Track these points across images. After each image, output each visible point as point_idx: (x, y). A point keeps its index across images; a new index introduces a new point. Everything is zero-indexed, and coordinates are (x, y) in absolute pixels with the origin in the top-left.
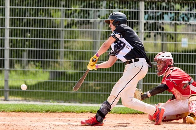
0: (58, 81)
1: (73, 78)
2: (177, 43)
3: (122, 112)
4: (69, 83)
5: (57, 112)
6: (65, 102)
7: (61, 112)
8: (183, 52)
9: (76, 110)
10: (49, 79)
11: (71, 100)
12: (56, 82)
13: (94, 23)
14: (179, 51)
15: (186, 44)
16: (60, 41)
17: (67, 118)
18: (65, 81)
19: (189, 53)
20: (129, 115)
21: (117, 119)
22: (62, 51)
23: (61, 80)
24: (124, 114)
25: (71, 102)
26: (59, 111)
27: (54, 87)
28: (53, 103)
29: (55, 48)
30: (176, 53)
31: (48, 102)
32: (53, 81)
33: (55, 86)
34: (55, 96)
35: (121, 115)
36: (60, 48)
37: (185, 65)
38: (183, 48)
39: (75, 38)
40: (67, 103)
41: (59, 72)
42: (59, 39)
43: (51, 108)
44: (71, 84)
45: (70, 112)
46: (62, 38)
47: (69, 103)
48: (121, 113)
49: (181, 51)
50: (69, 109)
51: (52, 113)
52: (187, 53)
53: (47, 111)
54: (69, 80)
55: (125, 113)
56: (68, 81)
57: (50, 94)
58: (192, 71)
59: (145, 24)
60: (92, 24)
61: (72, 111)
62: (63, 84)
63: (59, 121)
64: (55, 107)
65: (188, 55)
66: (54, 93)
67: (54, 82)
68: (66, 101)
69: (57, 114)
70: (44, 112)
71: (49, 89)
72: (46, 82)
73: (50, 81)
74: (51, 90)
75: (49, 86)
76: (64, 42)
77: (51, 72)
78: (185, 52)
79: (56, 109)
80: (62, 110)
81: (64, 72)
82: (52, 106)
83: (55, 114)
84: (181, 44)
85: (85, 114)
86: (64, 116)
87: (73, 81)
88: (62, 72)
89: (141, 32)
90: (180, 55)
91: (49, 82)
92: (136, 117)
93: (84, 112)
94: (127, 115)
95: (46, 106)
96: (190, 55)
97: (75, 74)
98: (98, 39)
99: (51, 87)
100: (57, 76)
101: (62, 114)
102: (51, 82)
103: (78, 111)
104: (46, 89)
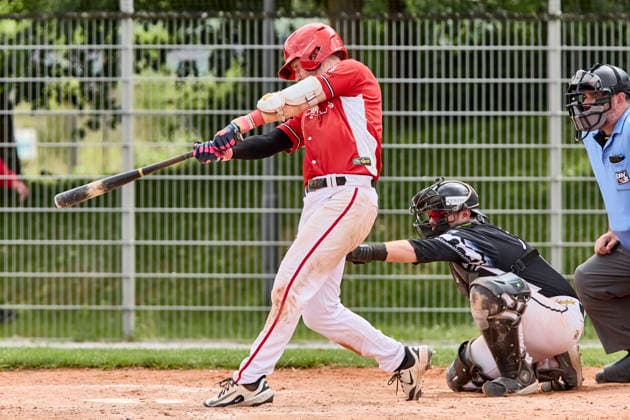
5: (46, 366)
7: (58, 367)
103: (107, 363)
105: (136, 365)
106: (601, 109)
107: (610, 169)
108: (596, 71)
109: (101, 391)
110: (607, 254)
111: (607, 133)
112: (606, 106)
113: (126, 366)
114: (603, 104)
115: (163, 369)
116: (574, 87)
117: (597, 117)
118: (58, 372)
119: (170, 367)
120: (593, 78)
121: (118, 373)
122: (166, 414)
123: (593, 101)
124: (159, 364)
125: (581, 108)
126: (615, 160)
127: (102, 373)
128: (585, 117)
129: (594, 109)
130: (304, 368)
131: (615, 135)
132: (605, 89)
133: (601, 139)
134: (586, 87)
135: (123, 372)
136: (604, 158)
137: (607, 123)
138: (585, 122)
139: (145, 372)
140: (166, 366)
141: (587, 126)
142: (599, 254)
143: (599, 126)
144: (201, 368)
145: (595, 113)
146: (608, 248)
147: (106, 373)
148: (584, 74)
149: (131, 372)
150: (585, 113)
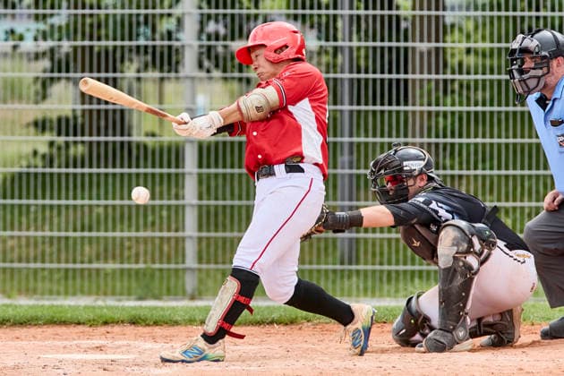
83: (25, 329)
103: (94, 320)
105: (122, 322)
106: (539, 73)
107: (552, 132)
108: (536, 35)
109: (65, 347)
110: (555, 210)
111: (548, 97)
112: (545, 70)
113: (113, 322)
114: (541, 68)
115: (148, 325)
116: (514, 51)
117: (535, 81)
118: (45, 328)
119: (156, 323)
120: (531, 43)
121: (103, 329)
122: (105, 370)
123: (533, 65)
124: (144, 321)
125: (521, 72)
126: (555, 124)
127: (88, 329)
128: (524, 81)
129: (533, 73)
130: (287, 324)
131: (555, 99)
132: (544, 53)
133: (542, 102)
134: (525, 51)
135: (109, 328)
136: (545, 121)
137: (545, 86)
138: (524, 85)
139: (130, 329)
140: (151, 323)
141: (526, 89)
142: (547, 210)
143: (538, 88)
144: (186, 325)
145: (534, 77)
146: (556, 203)
147: (91, 329)
148: (524, 38)
149: (117, 329)
150: (525, 76)
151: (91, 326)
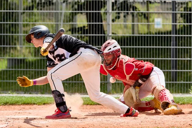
0: (17, 69)
1: (34, 65)
2: (149, 23)
3: (89, 103)
4: (29, 71)
5: (17, 104)
6: (25, 93)
7: (21, 104)
8: (156, 34)
9: (37, 101)
10: (7, 68)
11: (32, 91)
12: (15, 71)
13: (55, 3)
14: (152, 33)
15: (160, 24)
16: (18, 24)
17: (28, 111)
18: (25, 69)
19: (163, 35)
20: (97, 106)
21: (84, 110)
22: (21, 36)
23: (21, 68)
24: (91, 105)
25: (32, 93)
26: (18, 104)
27: (12, 77)
28: (12, 94)
29: (12, 33)
30: (149, 35)
31: (6, 93)
32: (11, 69)
33: (14, 75)
34: (13, 87)
35: (89, 106)
36: (18, 33)
37: (159, 49)
38: (157, 29)
39: (35, 21)
40: (27, 94)
41: (18, 60)
42: (17, 23)
43: (10, 99)
44: (31, 72)
45: (31, 104)
46: (21, 22)
47: (30, 93)
48: (87, 104)
49: (154, 33)
50: (29, 101)
51: (11, 106)
52: (160, 35)
53: (6, 104)
54: (29, 68)
55: (93, 104)
56: (28, 70)
57: (8, 84)
58: (167, 55)
59: (113, 3)
60: (54, 4)
61: (33, 102)
62: (22, 72)
63: (19, 114)
64: (14, 99)
65: (162, 37)
66: (12, 83)
67: (12, 71)
68: (27, 93)
69: (17, 107)
70: (2, 105)
71: (7, 79)
72: (4, 71)
73: (8, 69)
74: (10, 80)
75: (7, 75)
76: (22, 25)
77: (10, 59)
78: (159, 34)
79: (15, 101)
80: (22, 102)
81: (24, 60)
82: (11, 98)
83: (14, 106)
84: (154, 24)
85: (48, 105)
86: (24, 108)
87: (34, 70)
88: (21, 60)
89: (109, 12)
90: (153, 37)
91: (7, 71)
92: (105, 108)
93: (47, 104)
94: (94, 106)
95: (4, 98)
96: (165, 37)
97: (35, 61)
98: (61, 22)
99: (9, 76)
100: (15, 63)
101: (22, 106)
102: (10, 71)
104: (4, 79)
151: (38, 105)
